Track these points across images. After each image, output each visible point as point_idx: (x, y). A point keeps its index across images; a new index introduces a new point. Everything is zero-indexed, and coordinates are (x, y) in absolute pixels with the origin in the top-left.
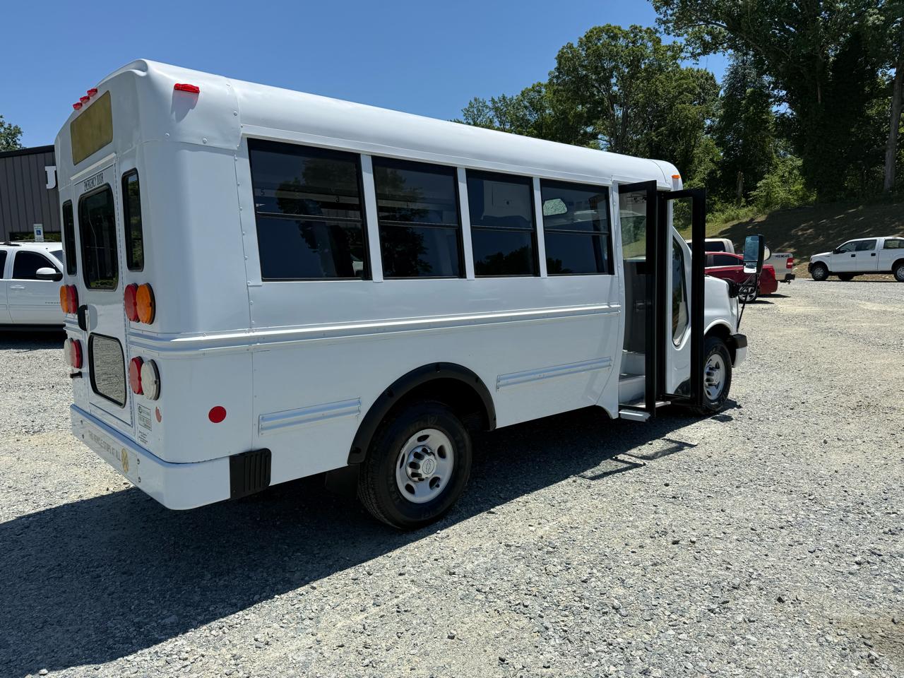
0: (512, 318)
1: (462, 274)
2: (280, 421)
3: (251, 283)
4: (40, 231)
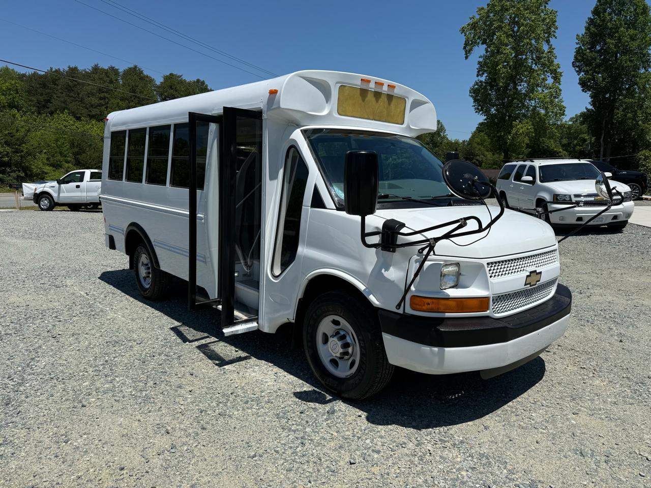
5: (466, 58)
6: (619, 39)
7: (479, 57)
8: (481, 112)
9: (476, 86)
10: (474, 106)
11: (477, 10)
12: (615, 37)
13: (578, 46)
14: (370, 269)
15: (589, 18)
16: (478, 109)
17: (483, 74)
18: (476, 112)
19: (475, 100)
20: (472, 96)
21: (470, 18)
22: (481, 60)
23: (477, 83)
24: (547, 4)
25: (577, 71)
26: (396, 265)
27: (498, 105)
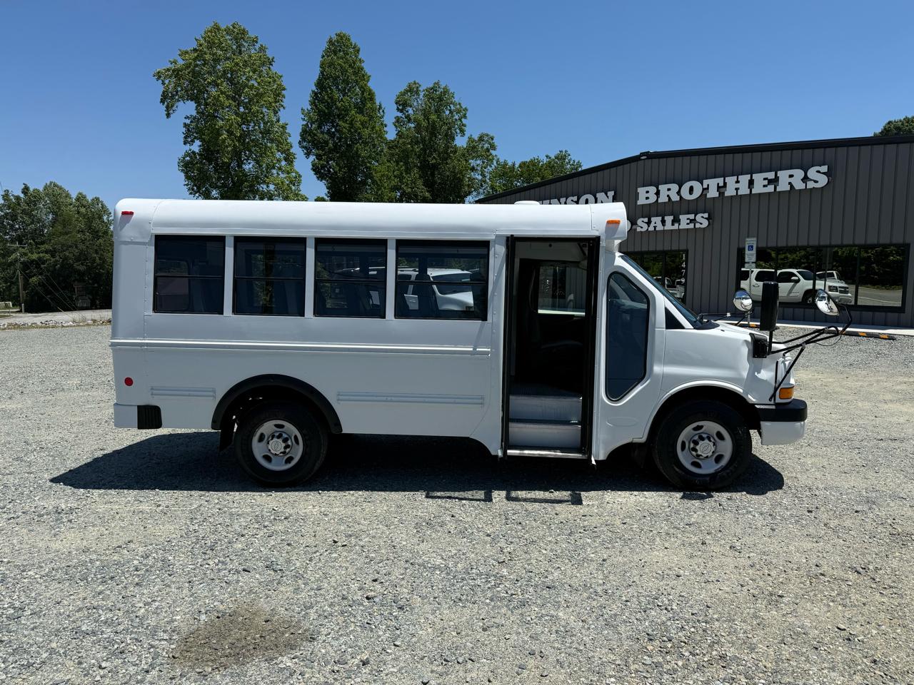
0: (386, 351)
1: (302, 314)
2: (161, 392)
3: (146, 314)
4: (752, 247)
5: (168, 115)
6: (351, 123)
7: (185, 118)
8: (197, 195)
9: (188, 158)
10: (187, 185)
11: (179, 53)
12: (347, 120)
13: (305, 123)
14: (745, 374)
15: (313, 91)
16: (193, 189)
17: (193, 141)
18: (191, 194)
19: (188, 177)
20: (182, 170)
21: (170, 61)
22: (188, 121)
23: (187, 154)
24: (272, 65)
25: (306, 154)
26: (766, 367)
27: (220, 187)
